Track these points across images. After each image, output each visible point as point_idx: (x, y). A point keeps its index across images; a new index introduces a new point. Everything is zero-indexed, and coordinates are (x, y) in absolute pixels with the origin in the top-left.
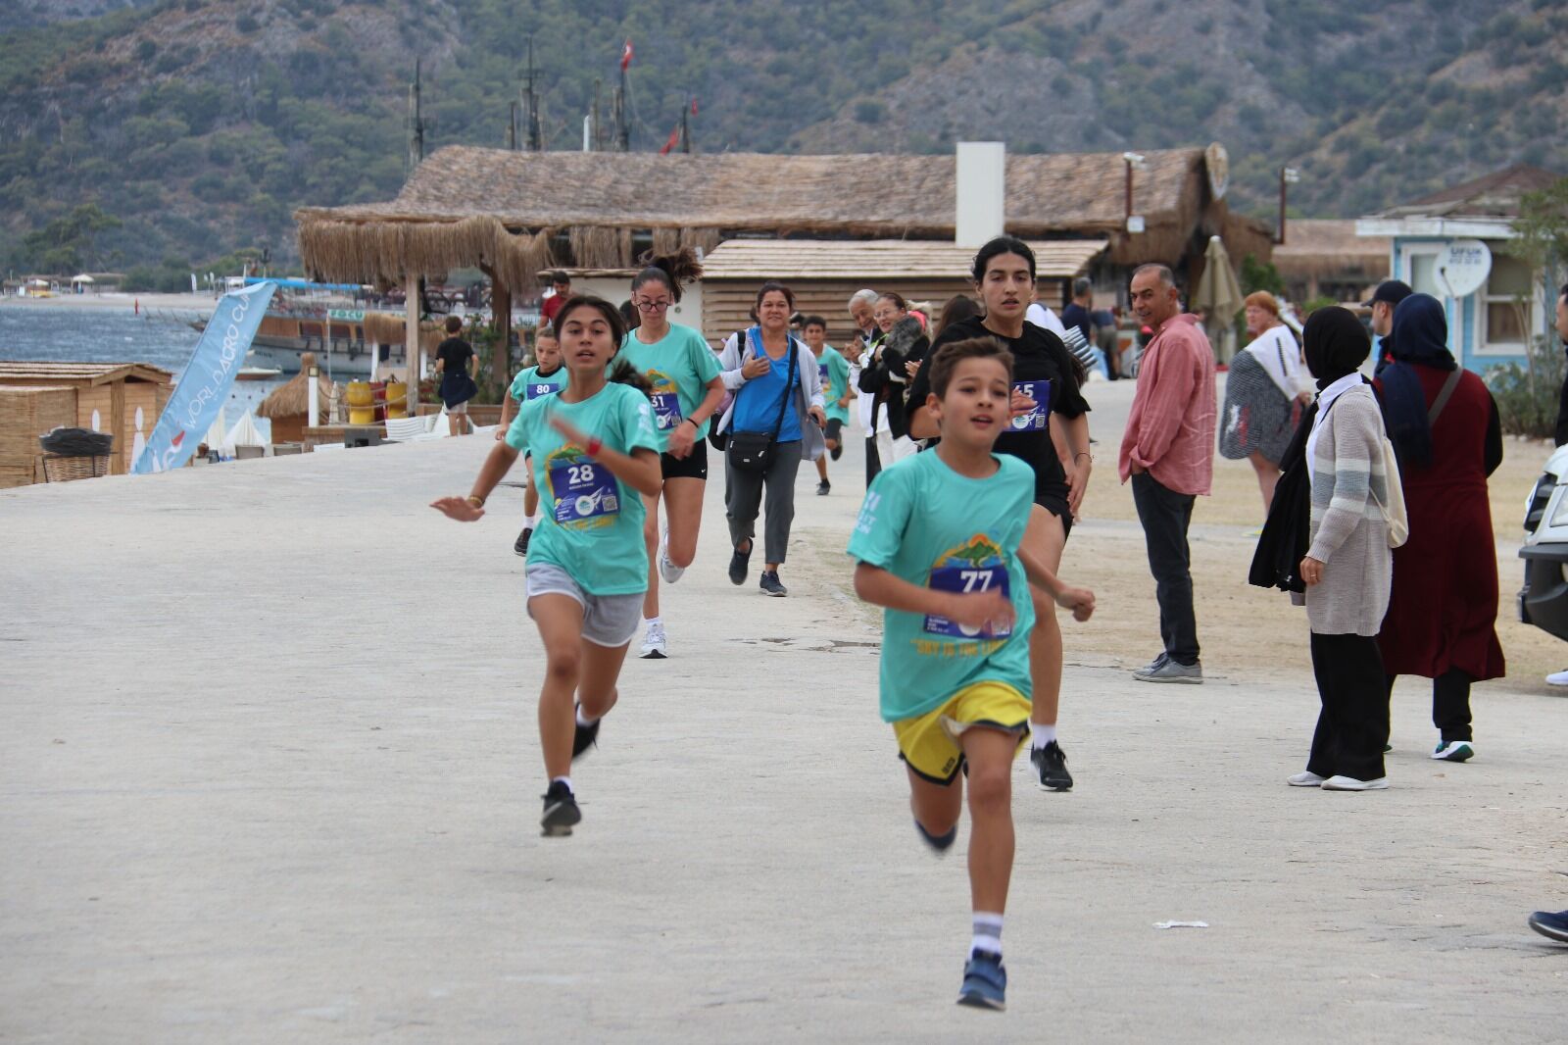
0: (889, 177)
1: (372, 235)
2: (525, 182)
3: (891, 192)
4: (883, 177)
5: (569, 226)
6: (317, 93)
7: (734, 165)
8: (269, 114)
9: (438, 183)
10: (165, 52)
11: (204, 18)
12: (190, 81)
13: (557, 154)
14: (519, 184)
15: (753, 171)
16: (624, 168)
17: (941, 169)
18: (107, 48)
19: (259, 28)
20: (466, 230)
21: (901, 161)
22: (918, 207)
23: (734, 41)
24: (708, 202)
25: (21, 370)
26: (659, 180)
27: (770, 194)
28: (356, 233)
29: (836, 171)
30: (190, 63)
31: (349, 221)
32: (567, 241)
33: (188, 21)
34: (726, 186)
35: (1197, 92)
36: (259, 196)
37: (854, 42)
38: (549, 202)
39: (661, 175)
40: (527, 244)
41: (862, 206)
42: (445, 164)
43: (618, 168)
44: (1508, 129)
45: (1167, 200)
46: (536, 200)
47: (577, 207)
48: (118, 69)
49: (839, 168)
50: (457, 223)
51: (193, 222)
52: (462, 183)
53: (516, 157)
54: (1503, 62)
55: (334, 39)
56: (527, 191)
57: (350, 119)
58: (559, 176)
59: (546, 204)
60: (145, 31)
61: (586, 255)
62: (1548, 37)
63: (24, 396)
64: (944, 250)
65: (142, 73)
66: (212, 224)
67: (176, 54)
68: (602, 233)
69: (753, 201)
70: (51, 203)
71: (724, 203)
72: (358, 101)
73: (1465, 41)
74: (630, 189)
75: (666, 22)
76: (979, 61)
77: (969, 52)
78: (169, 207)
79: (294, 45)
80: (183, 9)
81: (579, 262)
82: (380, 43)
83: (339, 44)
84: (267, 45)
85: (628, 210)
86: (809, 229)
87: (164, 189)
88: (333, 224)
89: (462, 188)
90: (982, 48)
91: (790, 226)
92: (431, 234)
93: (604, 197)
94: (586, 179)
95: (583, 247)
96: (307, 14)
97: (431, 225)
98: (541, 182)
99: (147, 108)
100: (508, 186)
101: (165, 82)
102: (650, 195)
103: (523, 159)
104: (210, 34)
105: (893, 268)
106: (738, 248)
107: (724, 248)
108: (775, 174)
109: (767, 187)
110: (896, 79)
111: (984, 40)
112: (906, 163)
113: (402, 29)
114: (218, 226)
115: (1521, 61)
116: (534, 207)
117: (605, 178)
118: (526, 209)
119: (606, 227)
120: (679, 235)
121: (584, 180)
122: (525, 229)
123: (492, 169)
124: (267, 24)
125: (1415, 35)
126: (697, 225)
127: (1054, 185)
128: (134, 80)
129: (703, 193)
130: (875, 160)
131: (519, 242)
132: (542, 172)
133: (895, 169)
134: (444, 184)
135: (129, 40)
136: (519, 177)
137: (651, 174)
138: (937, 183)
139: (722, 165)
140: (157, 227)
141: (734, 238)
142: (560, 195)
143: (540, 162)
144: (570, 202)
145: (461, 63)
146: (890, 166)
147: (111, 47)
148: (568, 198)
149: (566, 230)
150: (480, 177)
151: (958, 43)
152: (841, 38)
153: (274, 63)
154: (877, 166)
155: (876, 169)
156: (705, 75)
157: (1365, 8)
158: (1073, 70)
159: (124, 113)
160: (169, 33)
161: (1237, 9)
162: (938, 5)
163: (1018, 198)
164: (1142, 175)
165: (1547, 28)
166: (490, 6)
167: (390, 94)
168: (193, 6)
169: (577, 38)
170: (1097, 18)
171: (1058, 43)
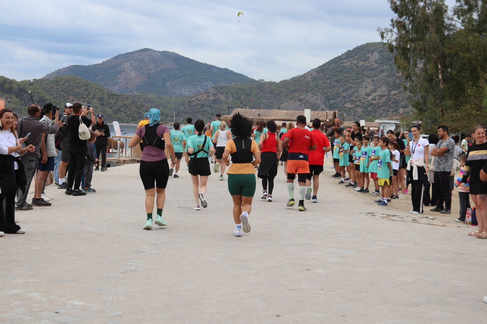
0: (294, 113)
1: (227, 119)
3: (294, 115)
6: (215, 104)
7: (274, 111)
8: (210, 106)
10: (199, 99)
12: (201, 102)
15: (276, 112)
16: (260, 111)
17: (301, 112)
18: (192, 99)
23: (263, 99)
28: (225, 119)
30: (201, 100)
31: (225, 117)
33: (201, 96)
35: (316, 106)
36: (208, 116)
37: (277, 99)
39: (264, 112)
41: (291, 117)
45: (331, 117)
48: (193, 101)
49: (288, 112)
54: (351, 104)
55: (218, 98)
60: (197, 97)
62: (357, 101)
70: (185, 116)
71: (273, 116)
73: (347, 102)
75: (255, 96)
76: (291, 102)
79: (213, 98)
82: (223, 98)
84: (210, 98)
90: (292, 100)
91: (282, 119)
93: (257, 115)
94: (255, 113)
96: (215, 95)
101: (199, 102)
102: (263, 115)
103: (247, 110)
104: (204, 97)
109: (278, 114)
110: (282, 104)
112: (296, 112)
113: (225, 97)
115: (353, 104)
117: (257, 113)
123: (243, 111)
124: (210, 96)
125: (341, 101)
127: (316, 115)
128: (195, 102)
129: (270, 115)
130: (293, 111)
132: (249, 112)
135: (195, 98)
136: (246, 112)
139: (272, 111)
142: (251, 115)
143: (249, 110)
145: (232, 101)
148: (253, 115)
149: (253, 119)
151: (289, 100)
152: (275, 99)
153: (211, 101)
156: (260, 103)
157: (336, 97)
158: (302, 103)
159: (194, 106)
160: (199, 97)
161: (321, 97)
162: (287, 96)
163: (311, 116)
164: (328, 114)
165: (356, 101)
166: (235, 95)
167: (224, 104)
168: (202, 94)
169: (245, 98)
170: (305, 97)
171: (300, 100)
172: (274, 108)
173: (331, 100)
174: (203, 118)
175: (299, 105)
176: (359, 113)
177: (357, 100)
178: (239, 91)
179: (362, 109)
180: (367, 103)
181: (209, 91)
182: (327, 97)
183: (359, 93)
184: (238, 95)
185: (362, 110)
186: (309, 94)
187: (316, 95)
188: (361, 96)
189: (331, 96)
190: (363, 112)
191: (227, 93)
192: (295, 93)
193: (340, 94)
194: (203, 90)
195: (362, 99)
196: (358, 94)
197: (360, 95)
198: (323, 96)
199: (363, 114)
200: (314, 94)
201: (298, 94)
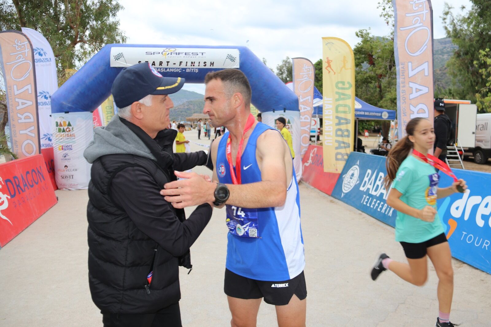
48: (177, 109)
159: (177, 112)
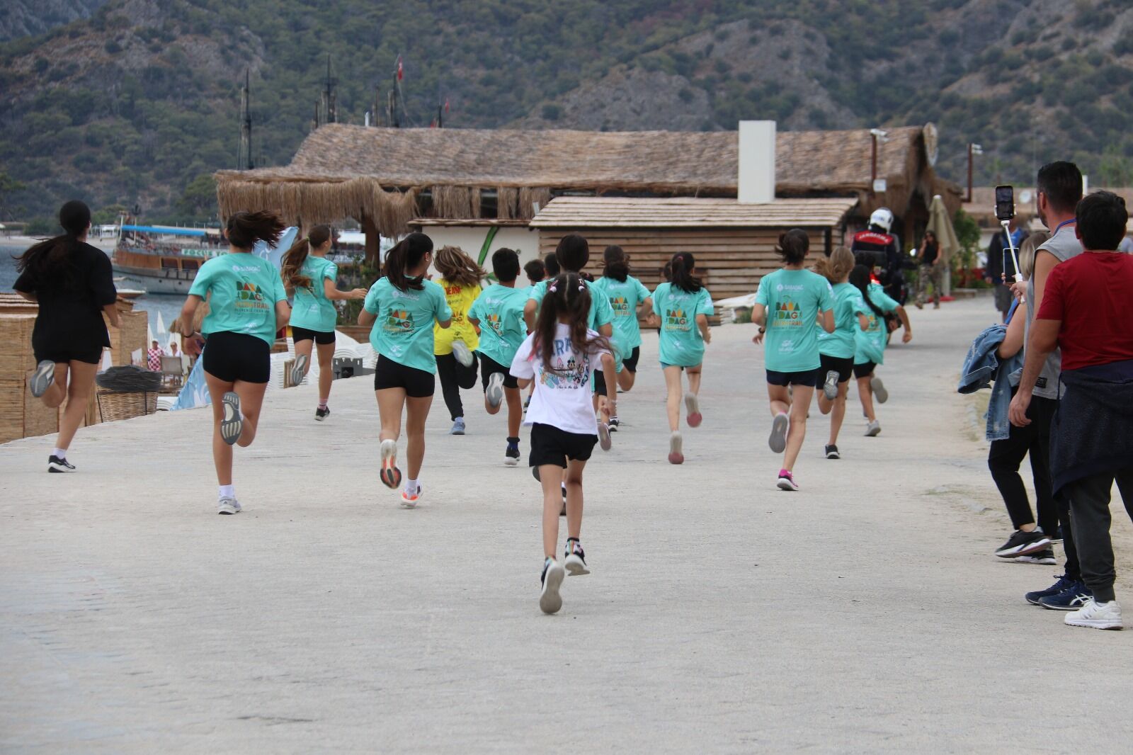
0: (676, 148)
1: (274, 193)
2: (390, 151)
3: (678, 160)
4: (671, 149)
5: (432, 185)
6: (163, 96)
7: (553, 139)
8: (128, 111)
9: (322, 152)
10: (55, 67)
11: (82, 43)
12: (73, 87)
13: (414, 130)
14: (386, 153)
15: (568, 143)
16: (467, 141)
17: (716, 142)
18: (13, 64)
19: (122, 50)
20: (351, 189)
21: (684, 137)
22: (699, 172)
23: (456, 62)
24: (534, 167)
25: (13, 301)
26: (495, 150)
27: (583, 161)
28: (263, 191)
29: (634, 144)
30: (72, 75)
31: (257, 181)
32: (430, 198)
33: (70, 45)
34: (548, 155)
36: (121, 169)
37: (540, 63)
38: (410, 167)
39: (497, 147)
40: (398, 200)
41: (655, 171)
42: (328, 137)
43: (463, 141)
44: (996, 127)
45: (895, 165)
46: (399, 165)
47: (431, 171)
49: (636, 142)
50: (343, 183)
51: (74, 186)
52: (342, 153)
53: (383, 132)
54: (993, 81)
55: (174, 58)
56: (392, 158)
57: (186, 115)
58: (417, 147)
59: (408, 169)
60: (41, 52)
61: (445, 208)
62: (1024, 63)
63: (16, 321)
64: (729, 205)
65: (38, 81)
66: (88, 188)
67: (62, 68)
68: (457, 191)
69: (570, 167)
71: (547, 168)
72: (191, 102)
73: (965, 66)
74: (473, 157)
76: (628, 77)
77: (621, 71)
78: (58, 176)
79: (146, 63)
80: (68, 36)
81: (440, 214)
82: (207, 62)
83: (178, 62)
84: (127, 62)
85: (472, 174)
86: (621, 188)
87: (53, 163)
88: (245, 184)
89: (342, 156)
90: (630, 68)
91: (606, 186)
92: (322, 191)
93: (453, 163)
94: (438, 149)
95: (442, 203)
96: (156, 41)
97: (322, 184)
98: (403, 152)
99: (41, 106)
100: (377, 154)
101: (55, 88)
102: (489, 162)
103: (388, 133)
104: (87, 54)
105: (691, 219)
106: (566, 203)
107: (555, 203)
108: (586, 146)
109: (581, 156)
110: (571, 89)
111: (632, 63)
112: (688, 138)
113: (223, 52)
114: (92, 189)
115: (1005, 80)
116: (399, 171)
117: (453, 148)
118: (392, 172)
119: (460, 186)
120: (518, 193)
121: (436, 150)
122: (396, 187)
123: (365, 142)
124: (127, 48)
125: (930, 61)
126: (533, 185)
127: (805, 155)
128: (33, 86)
129: (531, 160)
130: (664, 135)
131: (392, 198)
132: (404, 144)
133: (680, 142)
134: (327, 153)
135: (28, 58)
136: (386, 147)
137: (489, 146)
138: (712, 153)
139: (544, 139)
140: (48, 190)
141: (562, 195)
142: (418, 162)
143: (403, 136)
144: (426, 167)
145: (264, 76)
146: (676, 140)
147: (16, 63)
148: (425, 164)
149: (429, 189)
150: (355, 147)
151: (614, 65)
152: (532, 60)
153: (132, 75)
154: (665, 140)
155: (665, 143)
156: (437, 85)
157: (895, 42)
158: (694, 84)
160: (58, 54)
161: (808, 42)
162: (599, 38)
163: (778, 165)
164: (879, 147)
165: (1023, 57)
166: (285, 36)
167: (215, 97)
168: (74, 35)
169: (346, 59)
170: (710, 48)
171: (683, 65)
172: (525, 115)
173: (866, 62)
174: (89, 182)
175: (675, 97)
176: (1039, 133)
177: (1029, 55)
178: (305, 14)
179: (1060, 108)
180: (1091, 70)
181: (122, 12)
182: (846, 38)
183: (1038, 9)
184: (299, 41)
185: (1058, 115)
186: (733, 26)
187: (776, 32)
188: (1048, 31)
189: (870, 34)
190: (1066, 125)
191: (230, 27)
192: (648, 19)
193: (921, 22)
194: (80, 11)
195: (1056, 45)
196: (1035, 14)
197: (1042, 21)
198: (820, 36)
199: (1064, 137)
200: (763, 27)
201: (667, 25)
